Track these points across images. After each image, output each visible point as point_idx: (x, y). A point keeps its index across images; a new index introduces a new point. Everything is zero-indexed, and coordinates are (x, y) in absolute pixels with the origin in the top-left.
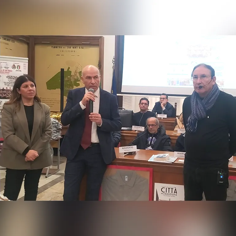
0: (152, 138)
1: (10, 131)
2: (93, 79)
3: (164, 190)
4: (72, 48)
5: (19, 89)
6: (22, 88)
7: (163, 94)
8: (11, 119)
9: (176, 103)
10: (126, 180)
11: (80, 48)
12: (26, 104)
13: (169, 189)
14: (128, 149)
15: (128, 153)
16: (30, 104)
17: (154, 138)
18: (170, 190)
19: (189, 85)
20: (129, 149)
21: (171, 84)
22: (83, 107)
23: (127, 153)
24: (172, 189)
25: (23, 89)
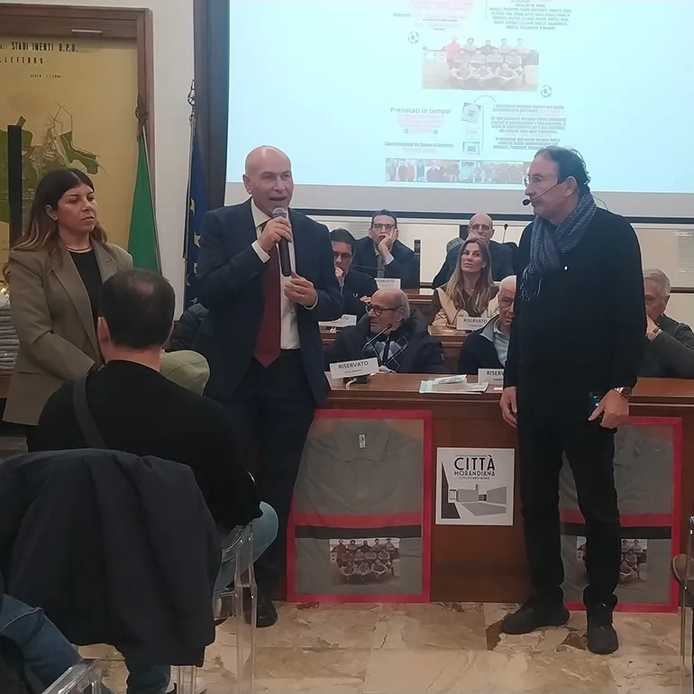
0: (388, 343)
1: (42, 322)
2: (279, 178)
3: (462, 464)
4: (30, 48)
5: (55, 208)
6: (64, 204)
7: (384, 212)
8: (41, 290)
9: (417, 242)
10: (363, 444)
11: (64, 48)
12: (74, 248)
13: (474, 459)
14: (354, 368)
15: (355, 380)
16: (84, 248)
17: (392, 343)
18: (478, 462)
19: (459, 181)
20: (358, 368)
21: (397, 178)
22: (264, 256)
23: (352, 378)
24: (482, 459)
25: (69, 206)
